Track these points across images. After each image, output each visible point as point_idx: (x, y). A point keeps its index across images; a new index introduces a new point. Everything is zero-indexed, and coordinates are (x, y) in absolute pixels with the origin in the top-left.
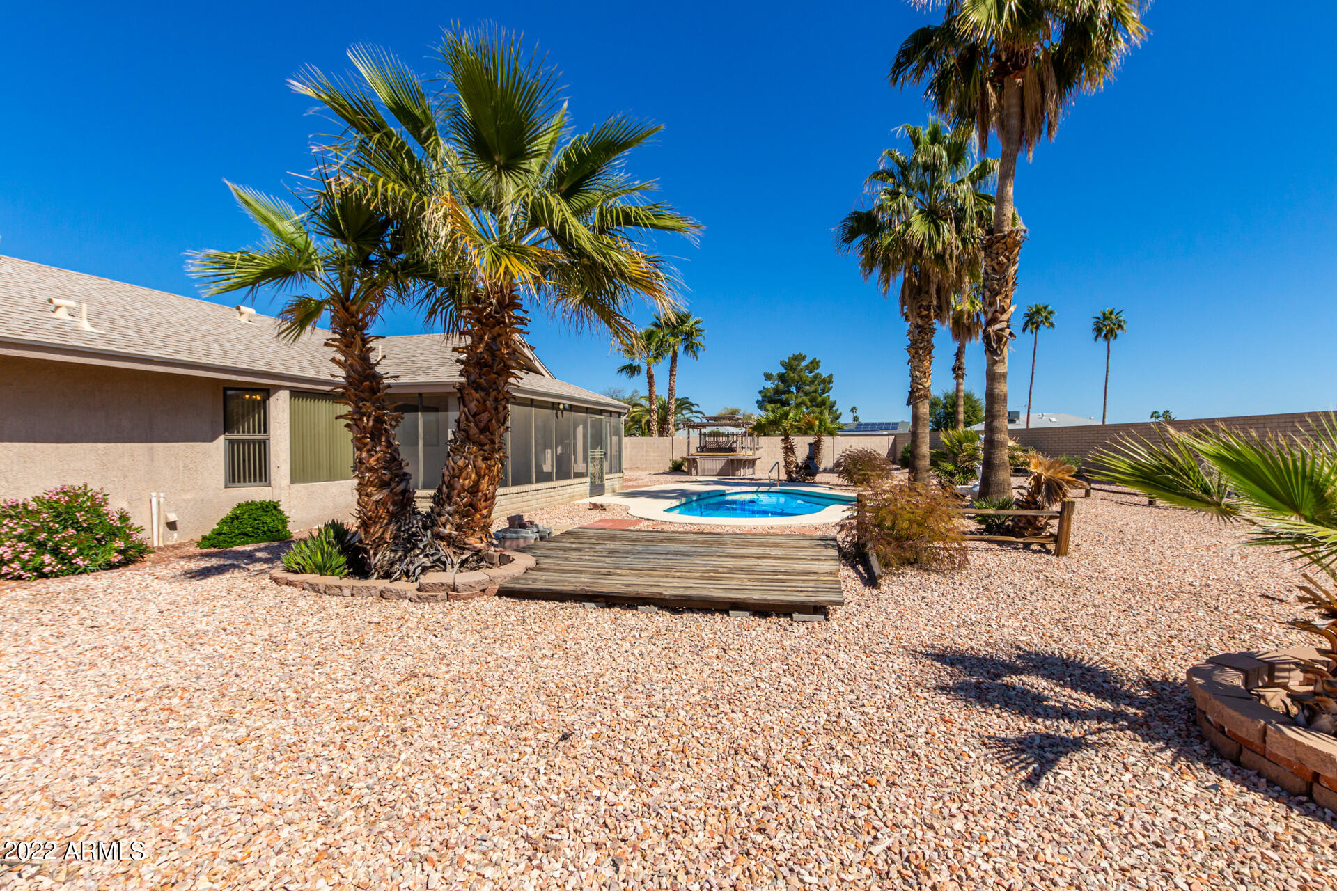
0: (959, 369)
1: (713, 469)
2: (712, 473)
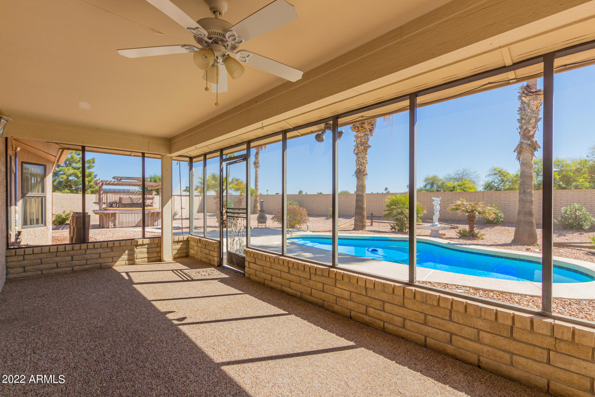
1: (132, 222)
2: (131, 225)
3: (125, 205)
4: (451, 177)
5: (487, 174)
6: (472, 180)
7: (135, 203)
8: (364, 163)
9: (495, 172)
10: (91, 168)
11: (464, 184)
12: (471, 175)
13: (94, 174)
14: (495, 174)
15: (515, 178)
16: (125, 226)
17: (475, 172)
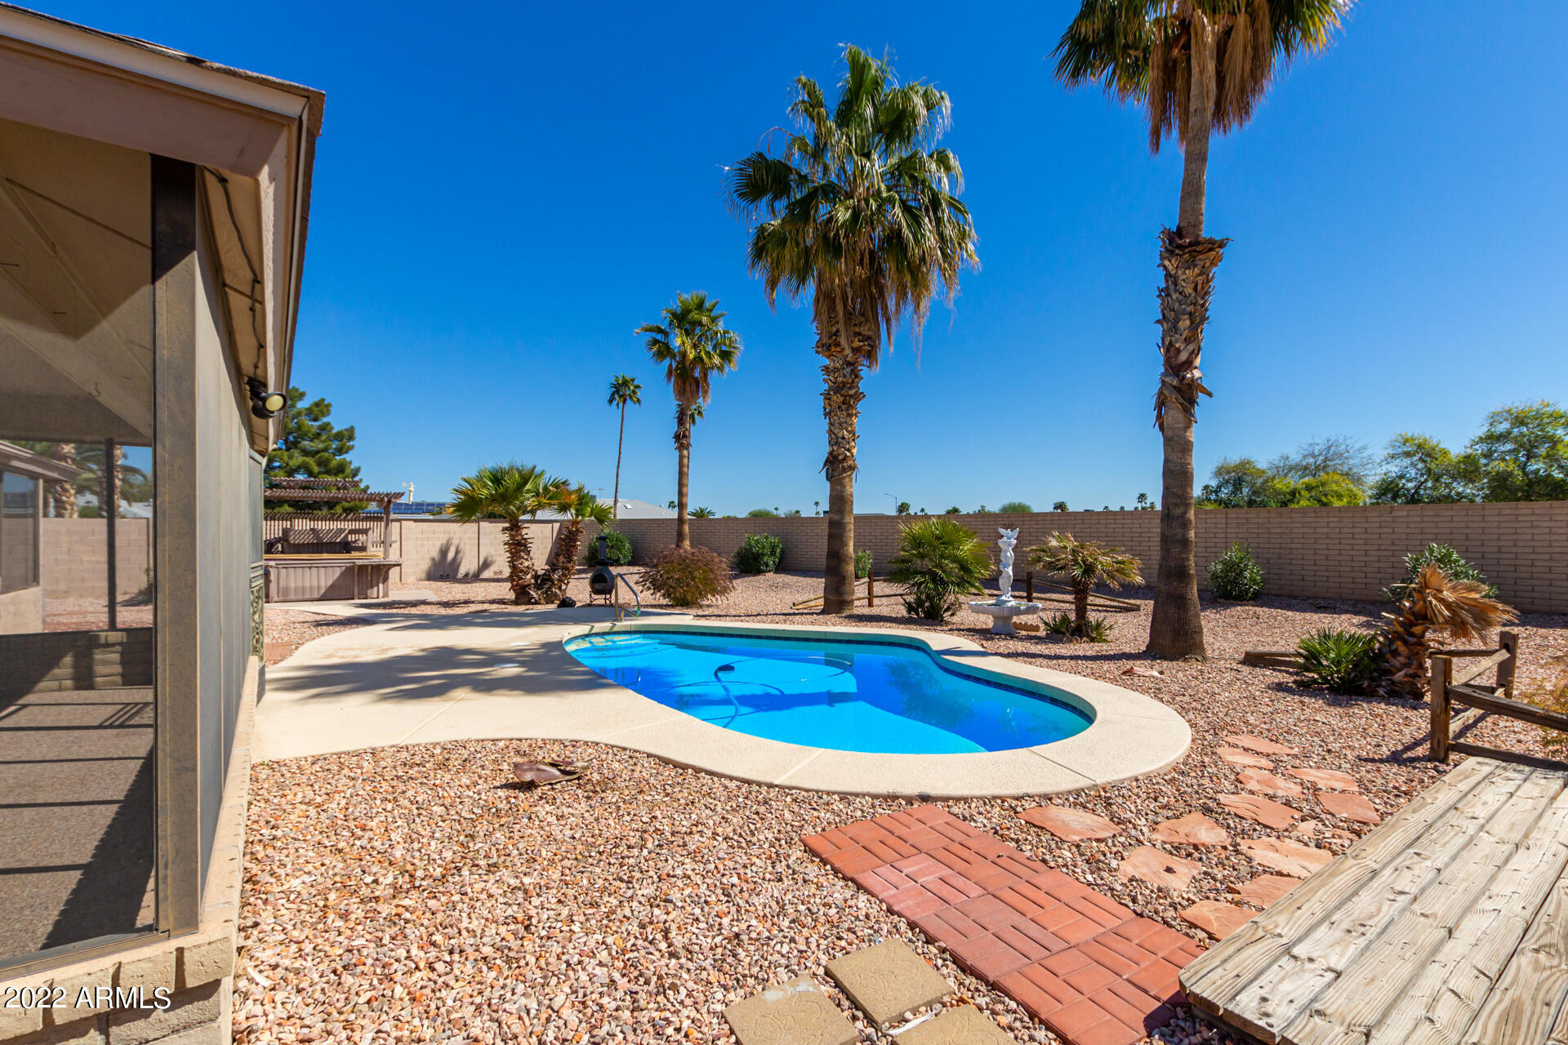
0: (685, 436)
1: (311, 588)
2: (308, 596)
3: (299, 548)
4: (1293, 463)
5: (1385, 453)
6: (1355, 470)
7: (326, 543)
8: (843, 438)
9: (1405, 449)
10: (346, 452)
11: (1323, 484)
12: (1351, 458)
13: (352, 467)
14: (1408, 454)
15: (1462, 466)
16: (292, 597)
17: (1365, 448)
